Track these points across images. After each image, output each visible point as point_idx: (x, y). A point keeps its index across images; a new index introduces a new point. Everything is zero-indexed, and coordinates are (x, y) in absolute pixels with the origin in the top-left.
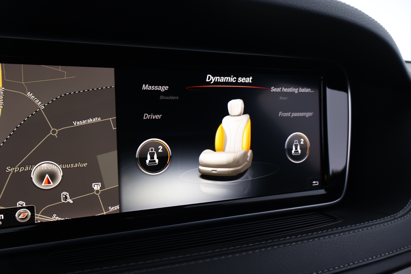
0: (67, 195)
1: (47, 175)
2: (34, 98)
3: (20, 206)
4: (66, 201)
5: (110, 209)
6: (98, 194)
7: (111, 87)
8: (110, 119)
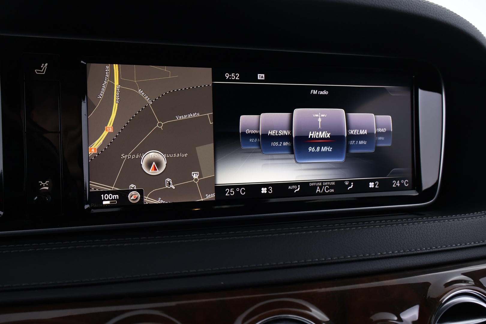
0: (170, 181)
1: (154, 163)
2: (144, 95)
3: (132, 188)
4: (169, 186)
5: (207, 197)
6: (197, 182)
7: (209, 85)
8: (208, 114)
